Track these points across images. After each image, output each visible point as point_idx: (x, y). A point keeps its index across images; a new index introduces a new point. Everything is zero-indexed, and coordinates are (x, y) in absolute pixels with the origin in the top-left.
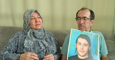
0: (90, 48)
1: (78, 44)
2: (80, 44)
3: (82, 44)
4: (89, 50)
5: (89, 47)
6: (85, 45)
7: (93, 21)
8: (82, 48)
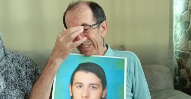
0: (104, 93)
1: (74, 87)
2: (81, 87)
3: (86, 87)
4: (103, 97)
5: (103, 90)
6: (92, 86)
7: (104, 24)
8: (84, 95)
